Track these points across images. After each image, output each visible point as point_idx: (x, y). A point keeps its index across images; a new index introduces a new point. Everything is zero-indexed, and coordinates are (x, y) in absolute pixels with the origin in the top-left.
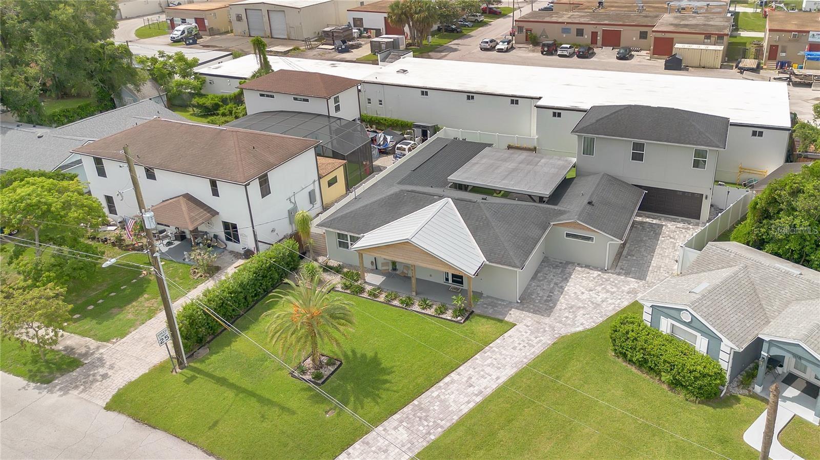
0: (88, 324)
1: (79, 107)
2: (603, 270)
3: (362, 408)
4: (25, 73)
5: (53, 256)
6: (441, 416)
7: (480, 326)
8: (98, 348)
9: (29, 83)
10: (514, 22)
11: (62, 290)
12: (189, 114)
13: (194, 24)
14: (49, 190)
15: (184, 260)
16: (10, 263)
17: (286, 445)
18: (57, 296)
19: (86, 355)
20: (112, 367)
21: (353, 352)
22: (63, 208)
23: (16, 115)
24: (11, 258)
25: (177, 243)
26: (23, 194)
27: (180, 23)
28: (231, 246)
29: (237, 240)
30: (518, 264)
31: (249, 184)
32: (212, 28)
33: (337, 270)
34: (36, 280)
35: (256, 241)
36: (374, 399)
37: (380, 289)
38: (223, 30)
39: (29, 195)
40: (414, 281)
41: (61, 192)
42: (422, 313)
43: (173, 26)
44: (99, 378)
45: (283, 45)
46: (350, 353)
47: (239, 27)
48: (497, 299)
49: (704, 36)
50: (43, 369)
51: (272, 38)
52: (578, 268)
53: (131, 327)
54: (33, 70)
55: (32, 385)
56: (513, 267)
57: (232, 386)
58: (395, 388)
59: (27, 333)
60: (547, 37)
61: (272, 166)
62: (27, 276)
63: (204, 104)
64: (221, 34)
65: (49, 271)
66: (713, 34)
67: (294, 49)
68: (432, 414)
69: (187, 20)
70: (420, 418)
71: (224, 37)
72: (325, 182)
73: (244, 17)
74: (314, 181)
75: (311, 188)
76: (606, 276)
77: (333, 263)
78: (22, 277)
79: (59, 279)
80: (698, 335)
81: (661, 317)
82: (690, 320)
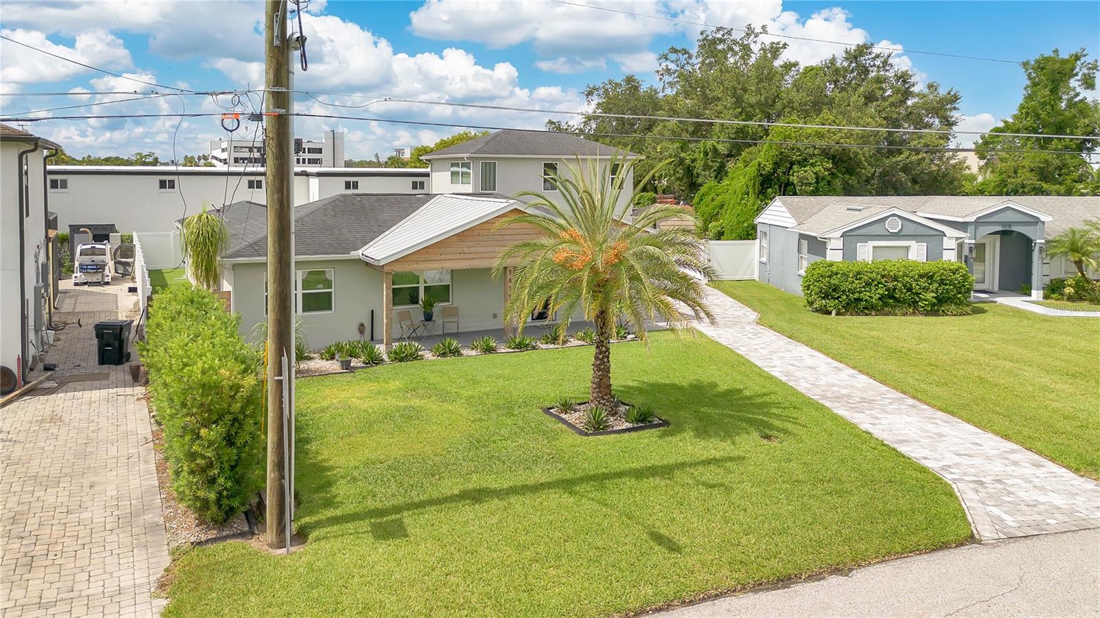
80: (913, 244)
81: (858, 244)
82: (900, 227)
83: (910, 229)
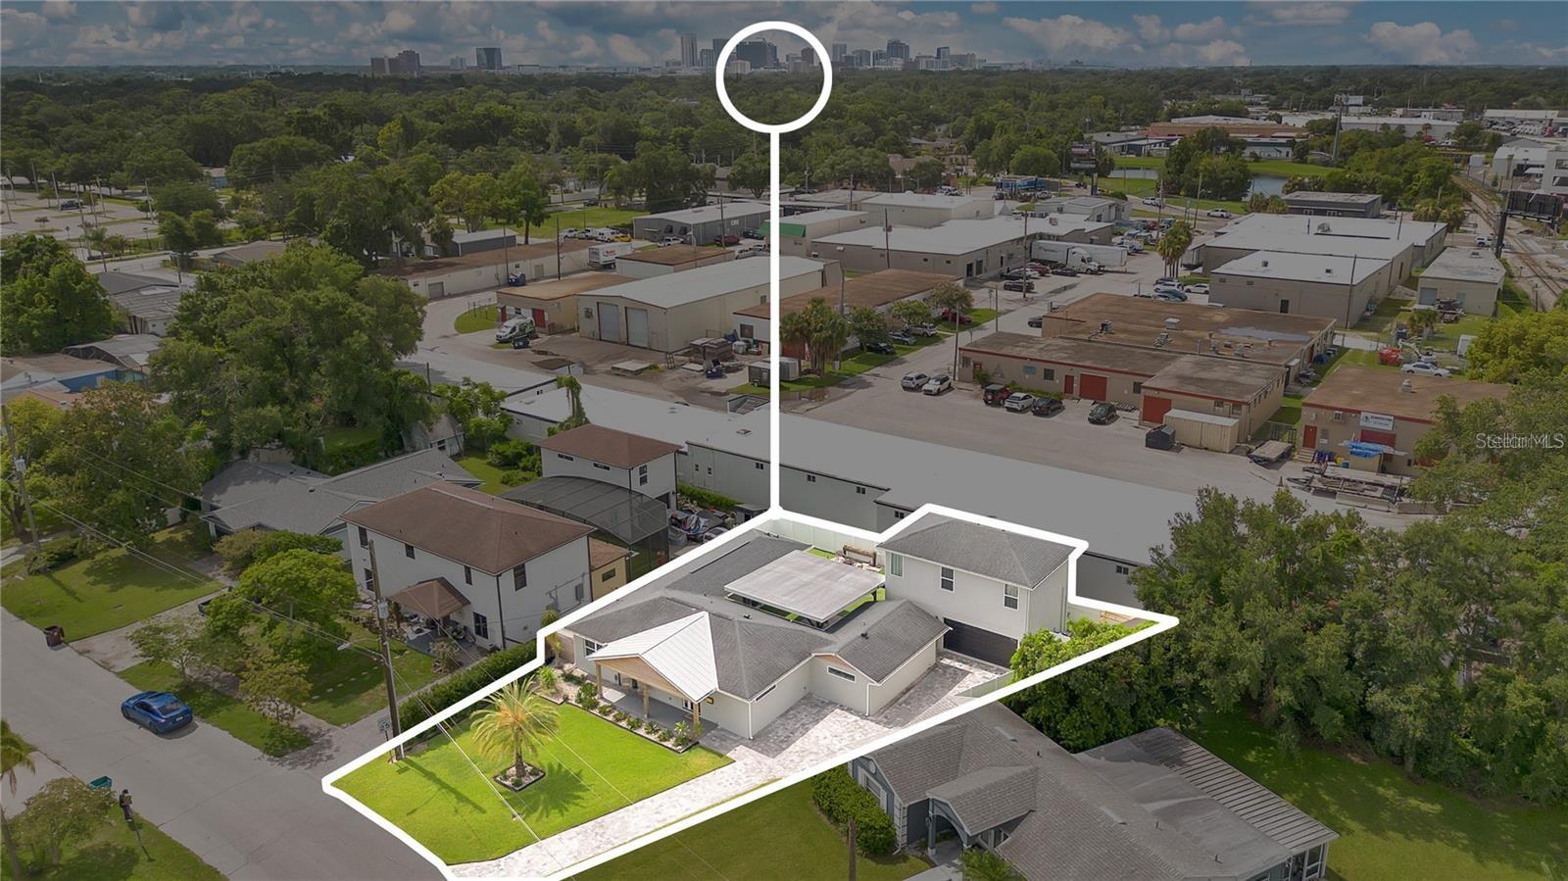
0: (325, 706)
1: (362, 445)
2: (864, 717)
3: (547, 817)
4: (307, 408)
5: (303, 633)
6: (617, 835)
7: (697, 758)
8: (329, 730)
9: (309, 421)
11: (304, 667)
12: (485, 462)
13: (530, 318)
14: (309, 564)
15: (429, 651)
16: (263, 635)
17: (468, 838)
18: (299, 674)
19: (317, 736)
20: (337, 750)
21: (560, 766)
22: (319, 585)
23: (291, 453)
24: (265, 629)
25: (427, 631)
26: (285, 568)
27: (514, 313)
28: (480, 641)
29: (486, 636)
30: (747, 696)
31: (500, 575)
32: (553, 324)
33: (578, 681)
34: (284, 655)
35: (504, 638)
36: (561, 811)
37: (613, 707)
38: (569, 327)
39: (290, 569)
40: (646, 700)
41: (320, 567)
42: (647, 738)
43: (504, 318)
44: (325, 758)
45: (639, 359)
46: (556, 767)
47: (588, 326)
48: (730, 733)
49: (1215, 401)
50: (277, 743)
51: (628, 345)
52: (838, 711)
53: (362, 714)
54: (315, 406)
55: (266, 757)
56: (742, 697)
57: (438, 781)
58: (584, 805)
59: (269, 705)
60: (1002, 376)
61: (531, 556)
62: (277, 649)
63: (504, 452)
64: (564, 332)
65: (296, 648)
66: (1227, 400)
67: (650, 368)
68: (609, 832)
69: (523, 311)
70: (597, 834)
71: (566, 337)
72: (598, 575)
73: (595, 314)
74: (584, 574)
75: (579, 581)
76: (862, 722)
77: (578, 673)
78: (272, 651)
79: (304, 658)
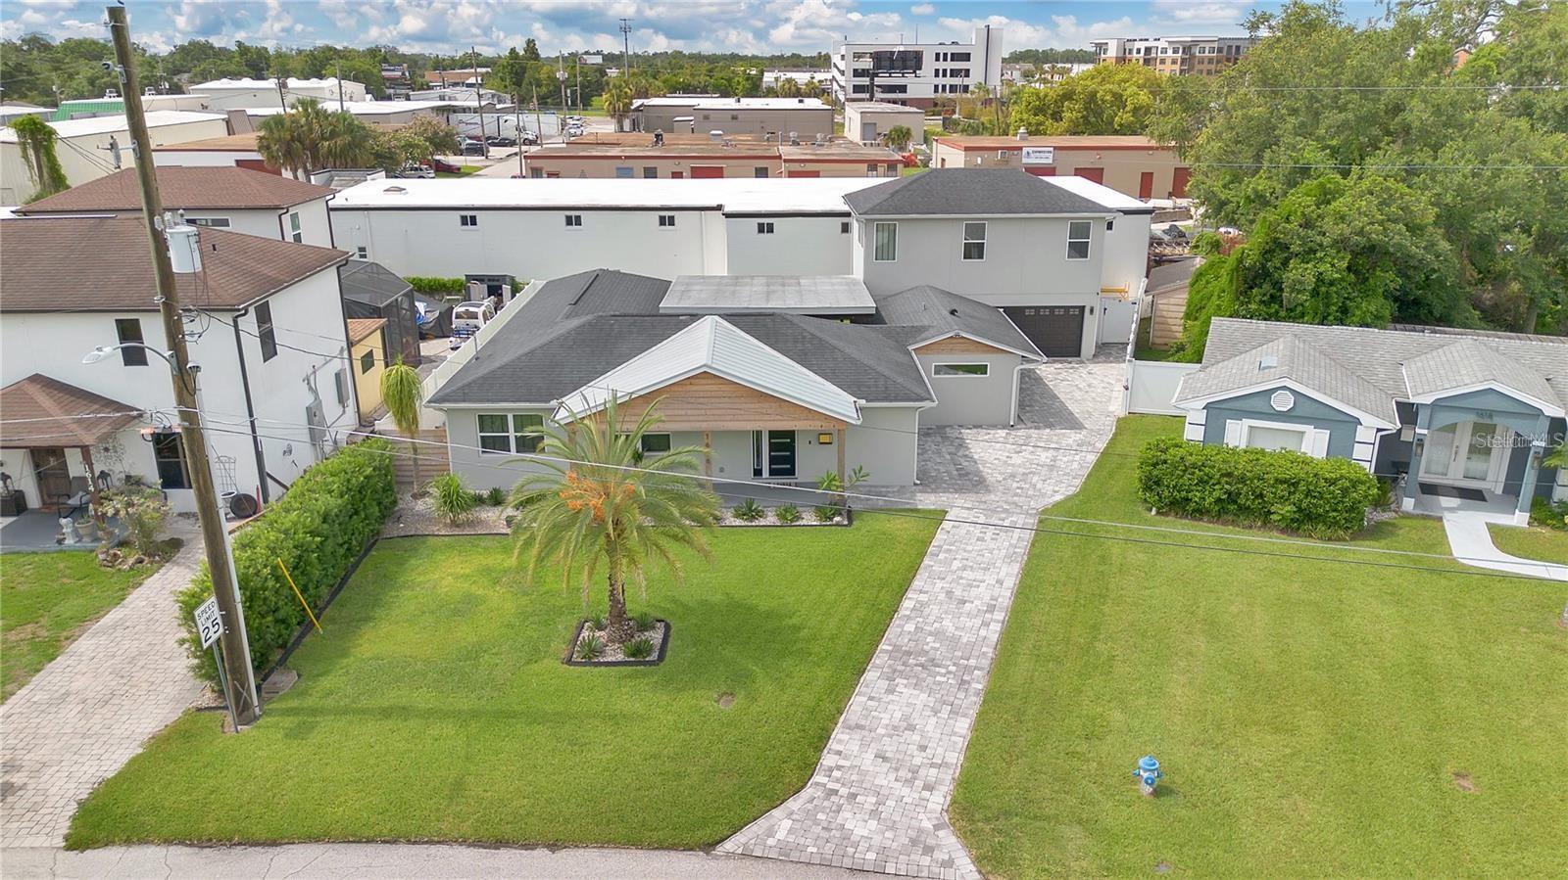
2: (1008, 427)
7: (886, 523)
10: (523, 161)
15: (60, 542)
21: (675, 602)
30: (924, 394)
35: (263, 474)
46: (670, 605)
48: (874, 487)
49: (866, 165)
52: (966, 431)
56: (916, 400)
61: (278, 285)
72: (357, 357)
74: (342, 349)
75: (337, 365)
80: (1308, 429)
81: (1228, 421)
82: (1292, 405)
83: (1306, 409)
